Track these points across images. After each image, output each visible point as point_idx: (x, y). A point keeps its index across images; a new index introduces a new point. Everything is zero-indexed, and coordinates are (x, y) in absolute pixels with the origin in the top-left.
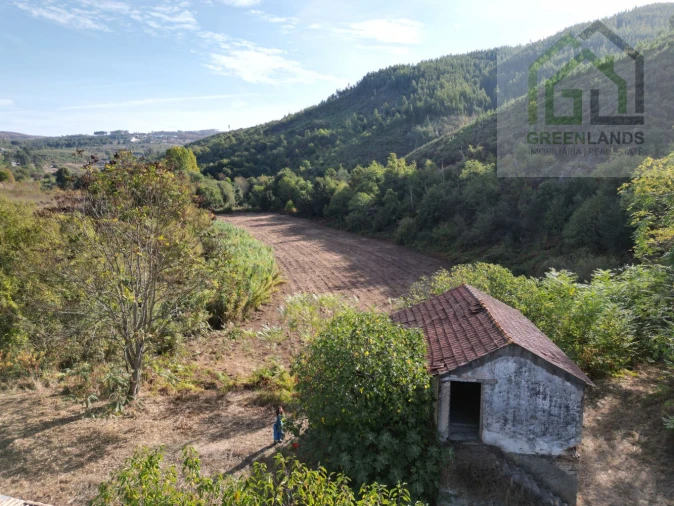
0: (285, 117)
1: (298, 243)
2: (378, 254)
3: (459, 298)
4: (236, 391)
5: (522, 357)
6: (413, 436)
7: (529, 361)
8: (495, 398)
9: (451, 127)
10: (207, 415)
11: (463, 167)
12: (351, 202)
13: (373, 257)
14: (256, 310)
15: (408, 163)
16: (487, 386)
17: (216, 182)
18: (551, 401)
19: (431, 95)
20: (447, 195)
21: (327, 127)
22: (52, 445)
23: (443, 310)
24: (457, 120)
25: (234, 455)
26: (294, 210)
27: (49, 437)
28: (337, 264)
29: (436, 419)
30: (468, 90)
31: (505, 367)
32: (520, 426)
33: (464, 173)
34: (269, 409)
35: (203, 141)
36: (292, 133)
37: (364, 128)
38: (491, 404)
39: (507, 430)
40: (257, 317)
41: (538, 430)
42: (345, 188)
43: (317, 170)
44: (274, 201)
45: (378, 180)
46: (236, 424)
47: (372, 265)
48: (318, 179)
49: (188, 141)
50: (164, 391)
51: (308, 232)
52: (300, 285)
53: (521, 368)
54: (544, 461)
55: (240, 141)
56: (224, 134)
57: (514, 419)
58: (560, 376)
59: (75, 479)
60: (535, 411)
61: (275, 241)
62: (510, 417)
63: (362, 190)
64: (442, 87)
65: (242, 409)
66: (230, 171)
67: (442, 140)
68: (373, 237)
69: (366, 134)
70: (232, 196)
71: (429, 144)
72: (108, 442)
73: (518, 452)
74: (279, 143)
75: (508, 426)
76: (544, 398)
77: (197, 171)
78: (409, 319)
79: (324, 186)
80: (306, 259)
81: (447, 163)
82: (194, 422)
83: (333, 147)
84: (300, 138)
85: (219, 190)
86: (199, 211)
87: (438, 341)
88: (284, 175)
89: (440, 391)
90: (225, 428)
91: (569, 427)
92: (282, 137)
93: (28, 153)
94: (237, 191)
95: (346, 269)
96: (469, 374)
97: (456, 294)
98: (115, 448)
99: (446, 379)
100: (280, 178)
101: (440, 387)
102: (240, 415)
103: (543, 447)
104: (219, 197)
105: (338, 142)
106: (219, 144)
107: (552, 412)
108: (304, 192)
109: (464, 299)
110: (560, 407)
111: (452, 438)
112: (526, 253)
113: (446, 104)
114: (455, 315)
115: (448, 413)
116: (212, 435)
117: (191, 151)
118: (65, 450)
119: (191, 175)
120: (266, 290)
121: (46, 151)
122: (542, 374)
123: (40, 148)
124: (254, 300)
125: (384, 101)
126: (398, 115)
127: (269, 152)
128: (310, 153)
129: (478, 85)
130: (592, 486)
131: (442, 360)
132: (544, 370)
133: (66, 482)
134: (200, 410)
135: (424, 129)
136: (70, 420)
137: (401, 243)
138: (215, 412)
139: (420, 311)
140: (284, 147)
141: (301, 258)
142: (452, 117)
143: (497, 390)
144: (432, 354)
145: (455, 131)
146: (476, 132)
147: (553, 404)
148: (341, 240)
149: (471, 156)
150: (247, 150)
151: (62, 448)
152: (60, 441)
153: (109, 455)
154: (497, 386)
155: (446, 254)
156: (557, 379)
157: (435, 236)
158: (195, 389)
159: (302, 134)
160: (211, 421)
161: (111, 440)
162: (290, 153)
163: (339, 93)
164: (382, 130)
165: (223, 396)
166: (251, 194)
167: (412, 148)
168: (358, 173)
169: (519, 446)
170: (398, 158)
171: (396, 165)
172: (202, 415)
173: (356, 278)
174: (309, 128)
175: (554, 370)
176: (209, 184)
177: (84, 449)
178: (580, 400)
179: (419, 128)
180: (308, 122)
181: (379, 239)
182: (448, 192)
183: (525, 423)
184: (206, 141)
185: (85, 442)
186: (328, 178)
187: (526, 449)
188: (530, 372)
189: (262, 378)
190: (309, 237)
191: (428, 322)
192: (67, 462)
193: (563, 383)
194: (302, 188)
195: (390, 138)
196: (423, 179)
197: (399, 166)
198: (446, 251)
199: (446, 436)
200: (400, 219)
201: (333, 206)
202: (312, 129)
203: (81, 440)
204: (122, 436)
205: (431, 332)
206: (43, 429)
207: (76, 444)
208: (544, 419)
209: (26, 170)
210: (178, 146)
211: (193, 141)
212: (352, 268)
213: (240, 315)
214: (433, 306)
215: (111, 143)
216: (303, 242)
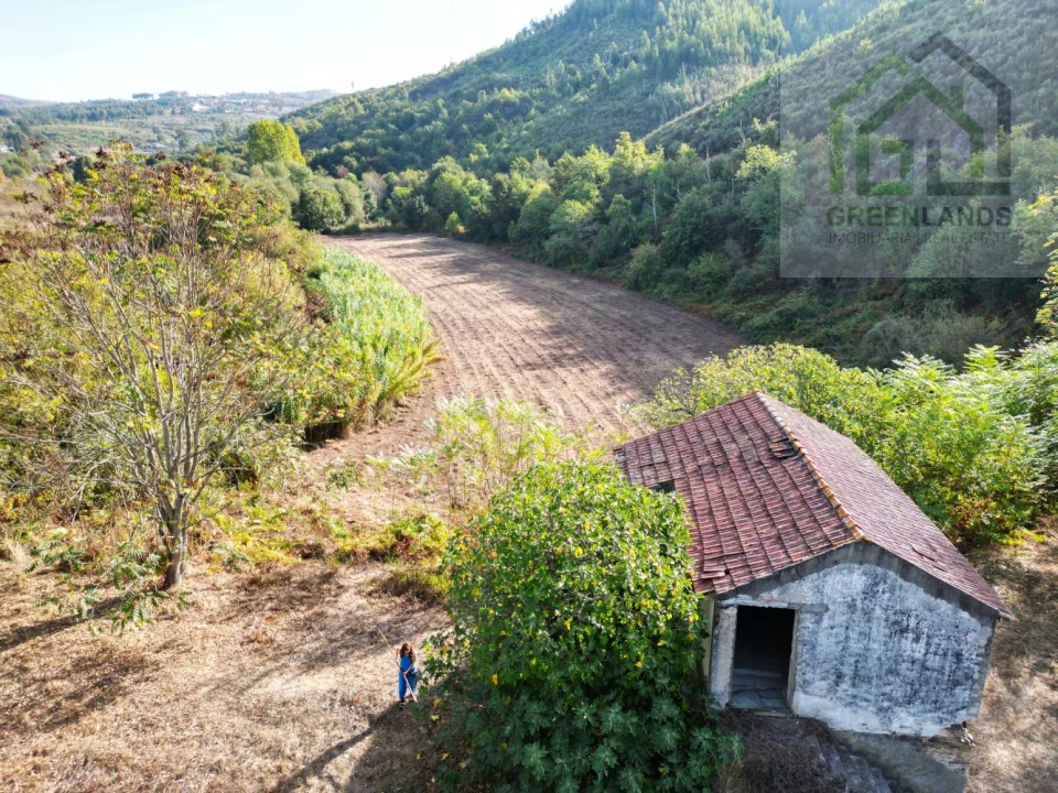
0: (444, 69)
1: (467, 287)
2: (597, 306)
3: (748, 423)
4: (354, 564)
5: (878, 564)
6: (665, 708)
7: (891, 573)
8: (822, 638)
9: (722, 85)
10: (302, 613)
11: (742, 157)
12: (554, 216)
13: (590, 312)
14: (397, 405)
15: (651, 149)
16: (808, 616)
17: (331, 180)
18: (928, 644)
19: (691, 29)
20: (714, 205)
21: (514, 85)
22: (28, 676)
23: (719, 443)
24: (733, 72)
25: (343, 702)
26: (461, 229)
27: (24, 659)
28: (531, 325)
29: (706, 672)
30: (753, 19)
31: (845, 582)
32: (865, 687)
33: (744, 170)
34: (410, 601)
35: (312, 109)
36: (456, 97)
37: (577, 86)
38: (814, 647)
39: (839, 694)
40: (398, 418)
41: (898, 694)
42: (545, 194)
43: (498, 160)
44: (426, 214)
45: (599, 179)
46: (352, 632)
47: (588, 325)
48: (500, 176)
49: (287, 110)
50: (231, 564)
51: (482, 267)
52: (470, 361)
53: (876, 584)
54: (906, 746)
55: (372, 111)
56: (345, 97)
57: (856, 675)
58: (949, 601)
59: (62, 746)
60: (896, 661)
61: (429, 284)
62: (847, 670)
63: (572, 197)
64: (709, 14)
65: (363, 601)
66: (355, 163)
67: (707, 109)
68: (590, 277)
69: (580, 97)
70: (358, 205)
71: (684, 116)
72: (127, 670)
73: (858, 729)
74: (434, 115)
75: (844, 686)
76: (917, 640)
77: (300, 163)
78: (656, 461)
79: (510, 189)
80: (480, 316)
81: (715, 150)
82: (277, 629)
83: (525, 121)
84: (470, 104)
85: (337, 196)
86: (299, 233)
87: (711, 513)
88: (443, 169)
89: (716, 623)
90: (331, 641)
91: (958, 690)
92: (440, 102)
93: (25, 130)
94: (367, 197)
95: (544, 333)
96: (775, 593)
97: (741, 412)
98: (137, 682)
99: (731, 601)
100: (435, 175)
101: (717, 616)
102: (360, 613)
103: (906, 722)
104: (338, 207)
105: (533, 112)
106: (337, 116)
107: (928, 664)
108: (476, 199)
109: (757, 424)
110: (945, 655)
111: (735, 705)
112: (843, 306)
113: (714, 45)
114: (740, 457)
115: (730, 661)
116: (308, 655)
117: (290, 129)
118: (49, 685)
119: (292, 169)
120: (413, 373)
121: (55, 127)
122: (915, 597)
123: (45, 122)
124: (392, 390)
125: (610, 39)
126: (633, 65)
127: (419, 129)
128: (486, 131)
129: (770, 11)
130: (982, 775)
131: (720, 559)
132: (921, 590)
133: (45, 753)
134: (292, 602)
135: (678, 89)
136: (65, 624)
137: (635, 286)
138: (316, 609)
139: (675, 443)
140: (444, 120)
141: (471, 314)
142: (725, 68)
143: (826, 622)
144: (701, 542)
145: (730, 94)
146: (766, 95)
147: (932, 649)
148: (537, 282)
149: (756, 138)
150: (382, 125)
151: (44, 680)
152: (42, 668)
153: (125, 695)
154: (826, 617)
155: (710, 306)
156: (944, 606)
157: (692, 276)
158: (285, 561)
159: (473, 98)
160: (307, 625)
161: (132, 665)
162: (453, 132)
163: (536, 26)
164: (607, 91)
165: (330, 575)
166: (389, 201)
167: (655, 123)
168: (566, 167)
169: (861, 720)
170: (633, 139)
171: (629, 153)
172: (293, 614)
173: (560, 348)
174: (484, 88)
175: (939, 589)
176: (322, 186)
177: (84, 682)
178: (983, 642)
179: (669, 88)
180: (483, 76)
181: (601, 280)
182: (716, 201)
183: (874, 682)
184: (315, 109)
185: (86, 668)
186: (516, 175)
187: (875, 725)
188: (892, 590)
189: (400, 536)
190: (485, 277)
191: (690, 468)
192: (51, 711)
193: (955, 612)
194: (473, 193)
195: (620, 104)
196: (675, 177)
197: (634, 155)
198: (710, 302)
199: (724, 701)
200: (635, 246)
201: (523, 224)
202: (489, 89)
203: (81, 665)
204: (151, 656)
205: (698, 491)
206: (16, 643)
207: (69, 673)
208: (913, 675)
209: (23, 160)
210: (269, 119)
211: (295, 110)
212: (556, 331)
213: (369, 415)
214: (699, 434)
215: (161, 113)
216: (474, 286)
